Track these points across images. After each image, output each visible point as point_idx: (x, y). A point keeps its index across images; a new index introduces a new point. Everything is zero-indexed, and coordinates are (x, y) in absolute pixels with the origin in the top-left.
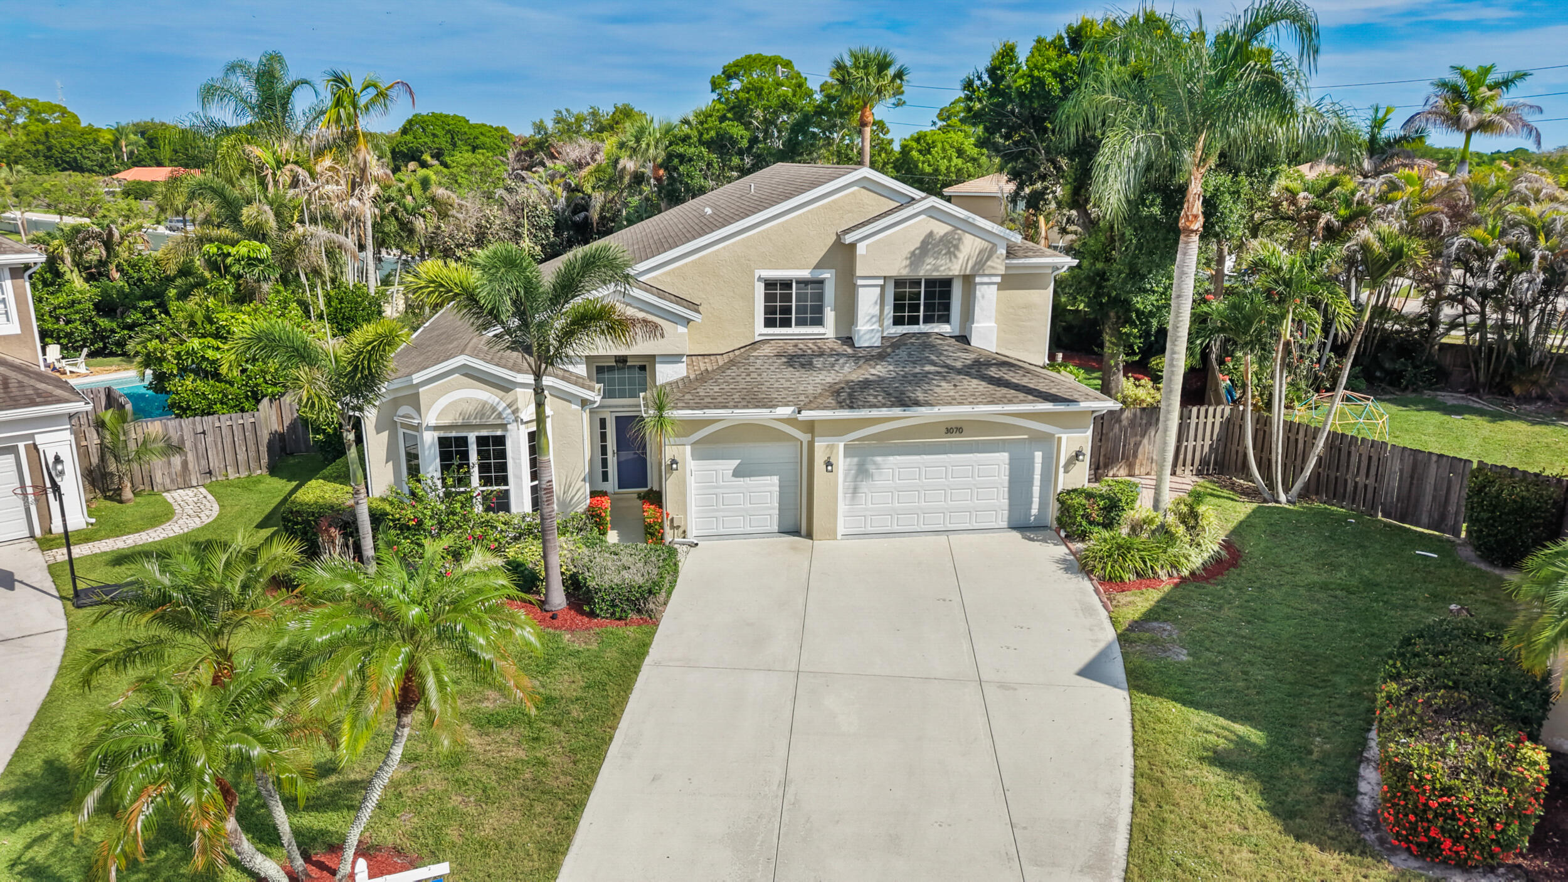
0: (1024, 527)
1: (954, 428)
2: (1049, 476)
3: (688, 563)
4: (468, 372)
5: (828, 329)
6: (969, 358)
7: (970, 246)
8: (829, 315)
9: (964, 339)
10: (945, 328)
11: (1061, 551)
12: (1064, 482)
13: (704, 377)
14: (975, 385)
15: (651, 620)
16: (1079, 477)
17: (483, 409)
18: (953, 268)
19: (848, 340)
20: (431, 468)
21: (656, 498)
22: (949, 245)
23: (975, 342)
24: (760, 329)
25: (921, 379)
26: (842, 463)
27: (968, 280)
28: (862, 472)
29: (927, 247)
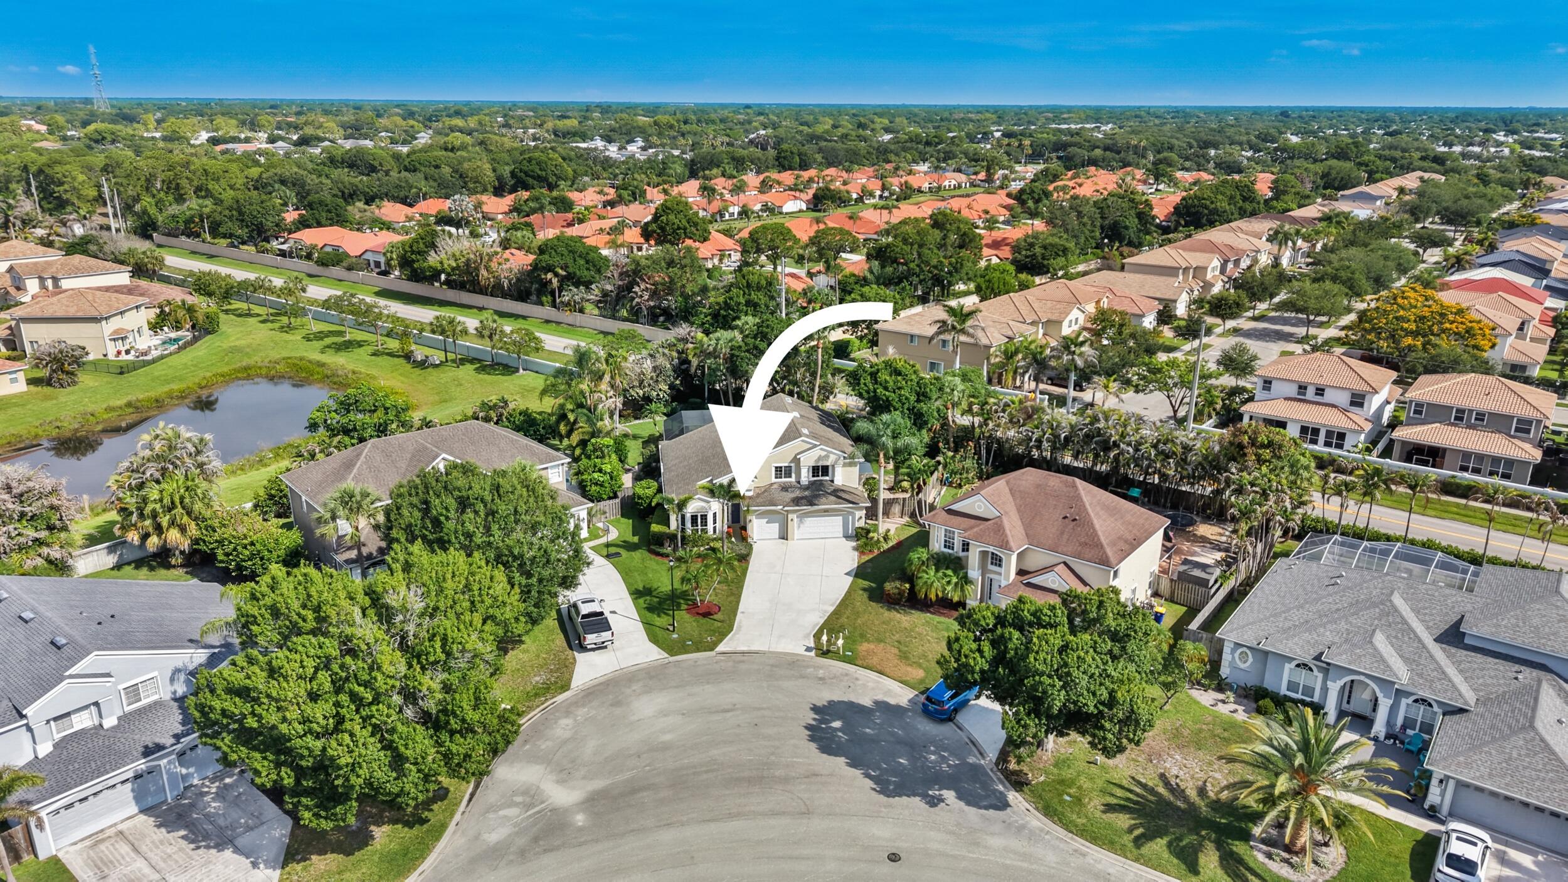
0: (847, 537)
1: (826, 511)
2: (853, 523)
3: (755, 547)
4: (699, 499)
5: (793, 479)
6: (832, 488)
7: (832, 458)
8: (793, 475)
9: (832, 481)
10: (827, 478)
11: (854, 544)
12: (857, 525)
13: (758, 495)
14: (833, 498)
15: (748, 562)
16: (861, 524)
17: (703, 507)
18: (828, 463)
19: (799, 482)
20: (688, 524)
21: (744, 528)
22: (827, 457)
23: (836, 482)
24: (774, 480)
25: (818, 496)
26: (795, 520)
27: (833, 466)
28: (801, 522)
29: (820, 458)
